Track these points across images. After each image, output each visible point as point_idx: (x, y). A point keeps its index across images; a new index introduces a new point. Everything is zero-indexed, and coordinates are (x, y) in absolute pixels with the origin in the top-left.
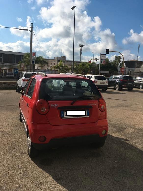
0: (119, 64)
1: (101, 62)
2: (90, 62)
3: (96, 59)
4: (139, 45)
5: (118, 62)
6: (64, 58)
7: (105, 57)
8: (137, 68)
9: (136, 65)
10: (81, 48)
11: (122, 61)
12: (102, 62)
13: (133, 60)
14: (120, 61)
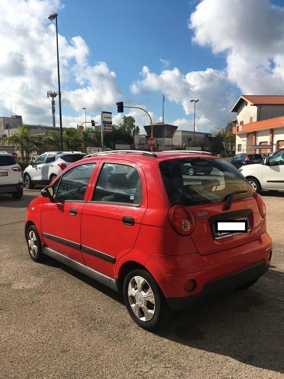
0: (132, 131)
1: (104, 127)
2: (82, 127)
3: (92, 121)
4: (164, 96)
5: (129, 128)
6: (18, 120)
7: (110, 118)
8: (167, 137)
9: (166, 133)
10: (53, 99)
11: (136, 126)
12: (106, 128)
13: (159, 124)
14: (133, 126)
